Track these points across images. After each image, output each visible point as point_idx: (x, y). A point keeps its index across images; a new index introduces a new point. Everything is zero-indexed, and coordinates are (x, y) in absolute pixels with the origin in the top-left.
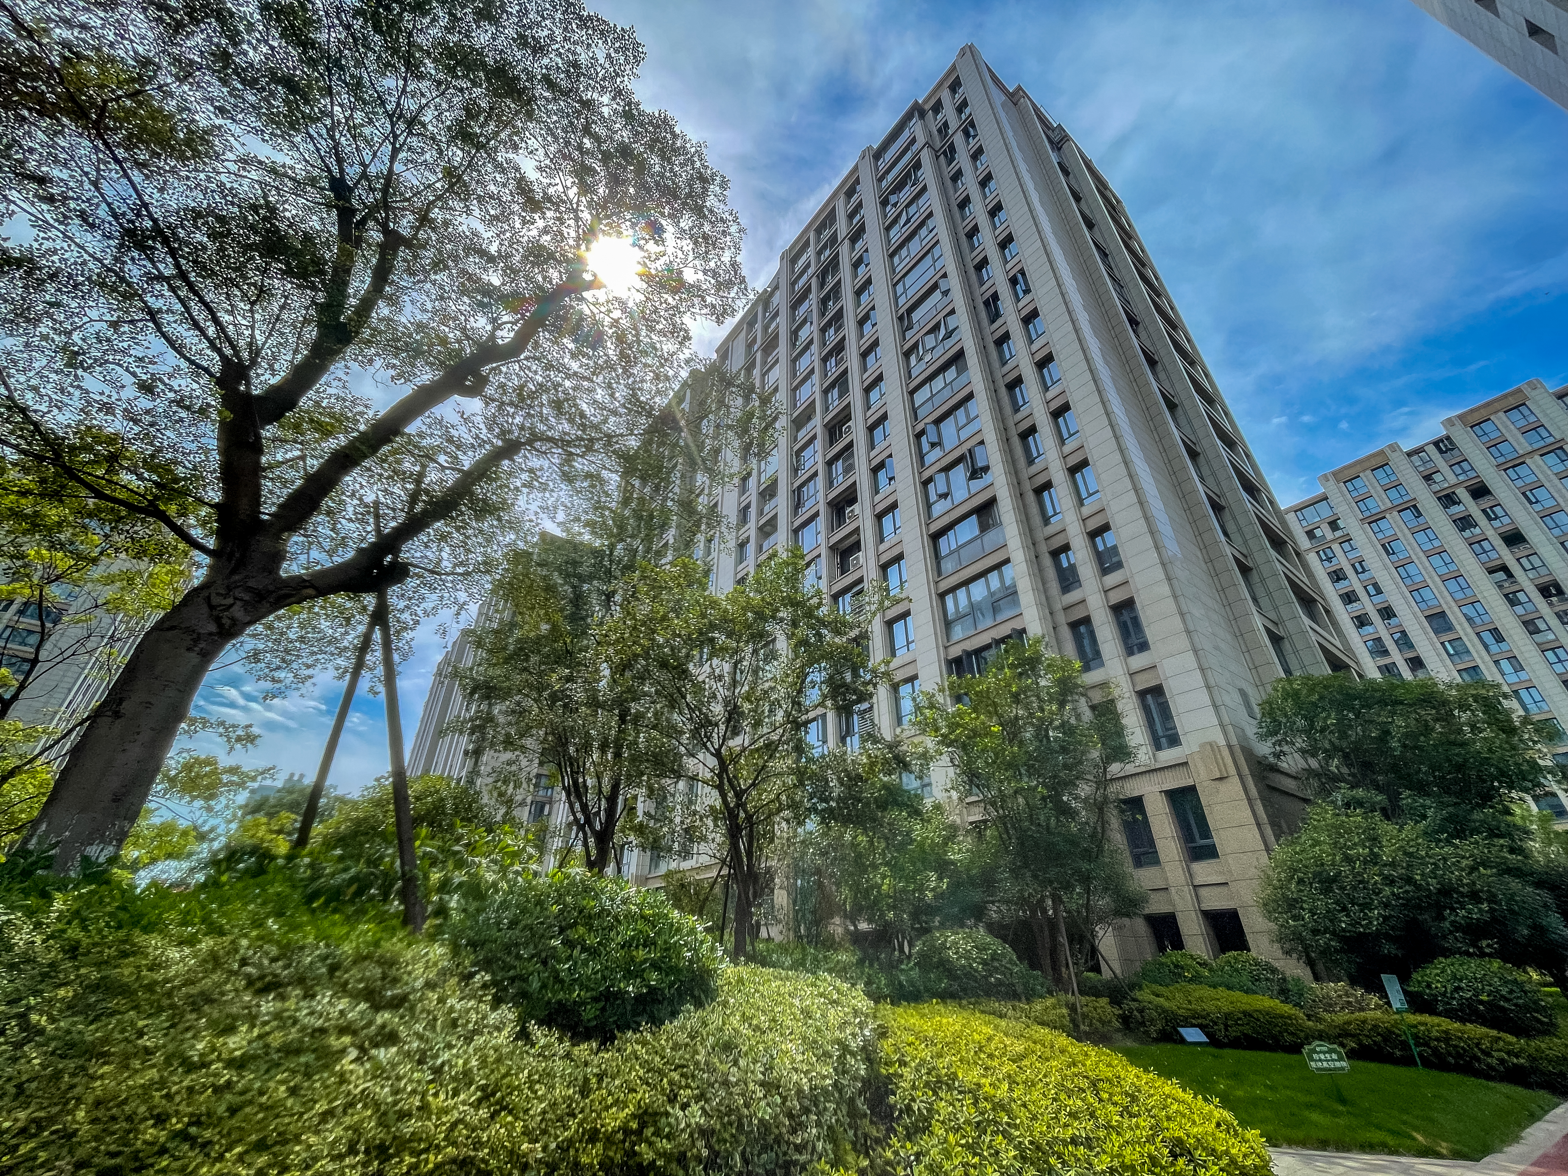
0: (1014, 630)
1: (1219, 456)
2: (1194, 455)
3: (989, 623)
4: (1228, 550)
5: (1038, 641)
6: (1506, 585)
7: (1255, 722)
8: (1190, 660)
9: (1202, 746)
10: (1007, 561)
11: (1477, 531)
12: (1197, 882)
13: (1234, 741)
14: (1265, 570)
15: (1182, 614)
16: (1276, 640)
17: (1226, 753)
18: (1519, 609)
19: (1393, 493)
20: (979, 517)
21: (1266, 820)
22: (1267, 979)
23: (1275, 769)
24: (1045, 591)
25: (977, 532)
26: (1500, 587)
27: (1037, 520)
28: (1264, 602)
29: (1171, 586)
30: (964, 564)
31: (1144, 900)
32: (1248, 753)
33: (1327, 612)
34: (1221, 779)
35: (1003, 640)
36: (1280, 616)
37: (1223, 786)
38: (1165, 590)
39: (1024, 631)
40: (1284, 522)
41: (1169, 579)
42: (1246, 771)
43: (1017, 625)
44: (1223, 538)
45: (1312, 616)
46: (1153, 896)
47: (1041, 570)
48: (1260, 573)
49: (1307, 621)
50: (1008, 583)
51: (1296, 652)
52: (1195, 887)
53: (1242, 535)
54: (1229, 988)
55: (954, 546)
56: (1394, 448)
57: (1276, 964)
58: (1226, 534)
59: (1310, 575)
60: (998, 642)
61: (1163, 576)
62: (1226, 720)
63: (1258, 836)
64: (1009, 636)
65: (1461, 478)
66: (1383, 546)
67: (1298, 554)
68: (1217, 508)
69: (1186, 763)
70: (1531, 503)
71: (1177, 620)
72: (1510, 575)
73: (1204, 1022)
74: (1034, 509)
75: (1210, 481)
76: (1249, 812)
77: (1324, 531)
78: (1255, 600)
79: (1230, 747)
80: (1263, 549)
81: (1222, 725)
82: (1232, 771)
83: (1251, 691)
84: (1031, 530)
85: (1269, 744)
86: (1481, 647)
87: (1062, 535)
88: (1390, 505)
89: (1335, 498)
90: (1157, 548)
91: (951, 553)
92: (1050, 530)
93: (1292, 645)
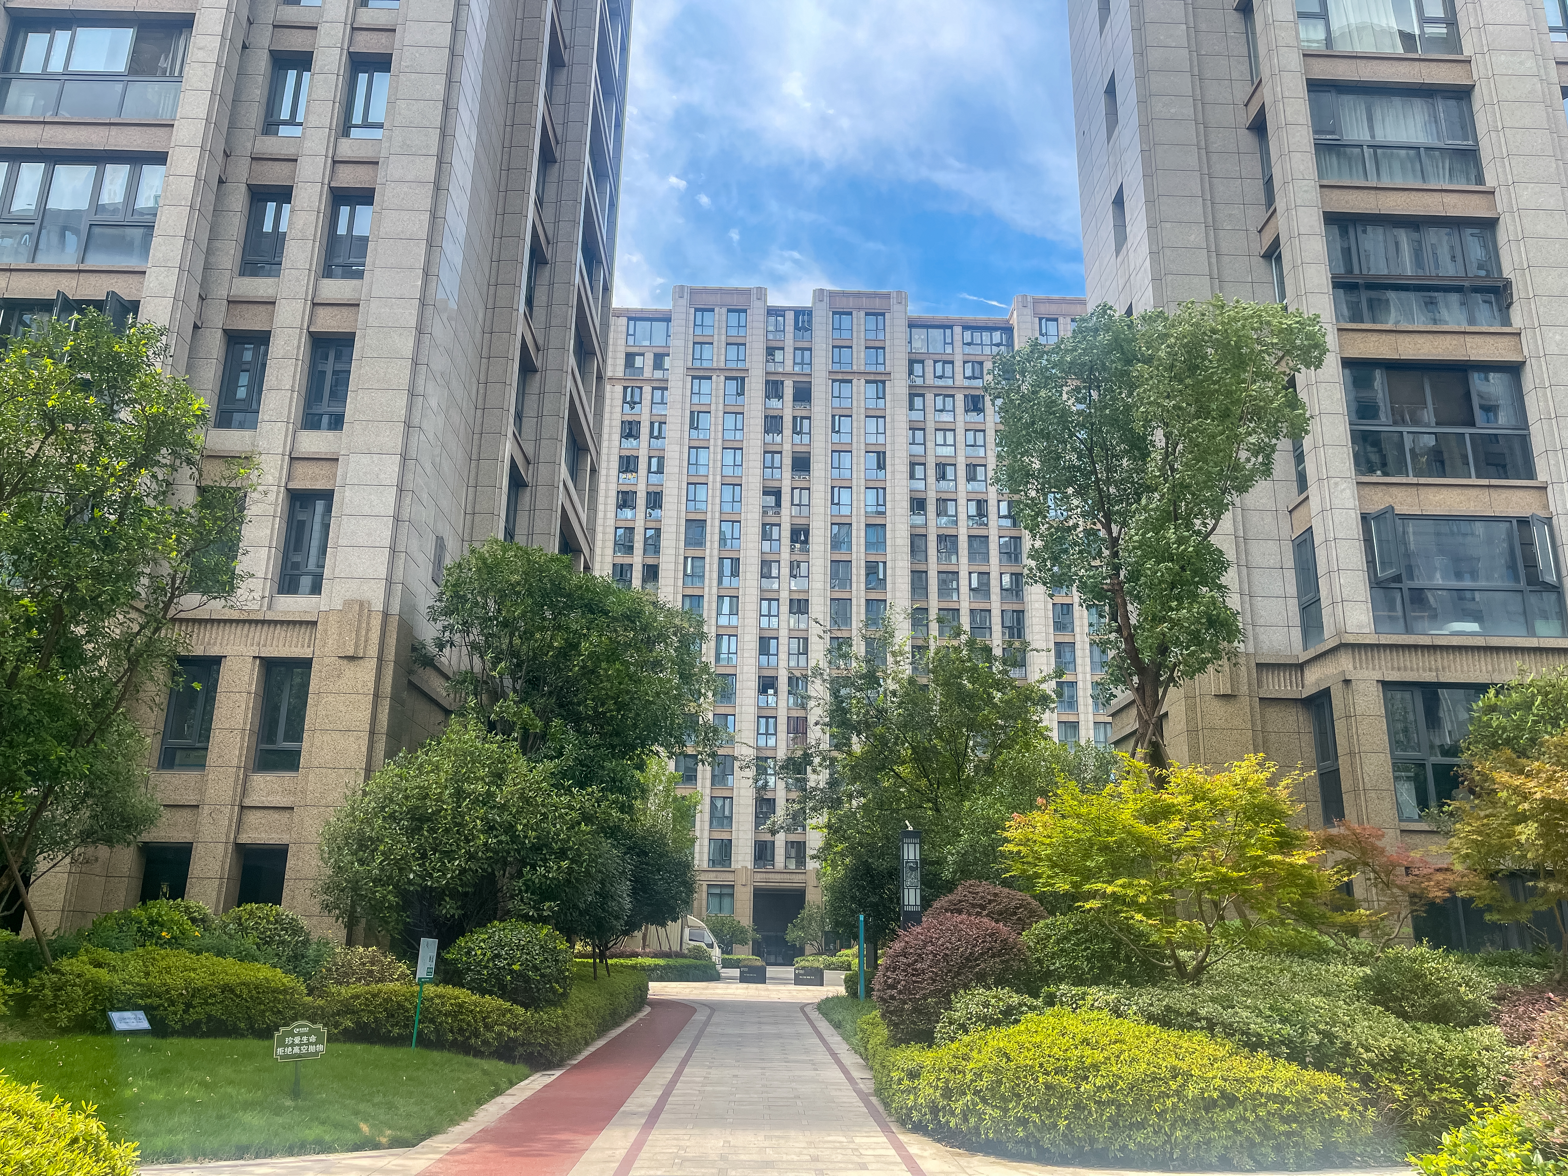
0: (112, 294)
1: (578, 181)
2: (547, 158)
3: (69, 260)
4: (521, 328)
5: (149, 337)
6: (770, 513)
7: (435, 590)
8: (391, 468)
9: (348, 603)
10: (160, 158)
11: (778, 439)
12: (247, 802)
13: (395, 609)
14: (551, 378)
15: (412, 394)
16: (517, 483)
17: (376, 623)
18: (766, 545)
19: (733, 351)
20: (138, 40)
21: (384, 729)
22: (282, 942)
23: (429, 662)
24: (210, 252)
25: (121, 66)
26: (765, 513)
27: (253, 114)
28: (529, 424)
29: (418, 342)
30: (64, 116)
31: (148, 819)
32: (406, 629)
33: (594, 471)
34: (351, 658)
35: (79, 305)
36: (537, 454)
37: (350, 670)
38: (407, 345)
39: (134, 306)
40: (605, 325)
41: (420, 331)
42: (391, 654)
43: (125, 289)
44: (522, 307)
45: (574, 471)
46: (166, 814)
47: (219, 209)
48: (543, 383)
49: (564, 472)
50: (144, 201)
51: (532, 510)
52: (242, 808)
53: (549, 315)
54: (220, 953)
55: (56, 65)
56: (761, 293)
57: (304, 922)
58: (529, 302)
59: (599, 414)
60: (69, 305)
61: (413, 323)
62: (399, 574)
63: (364, 749)
64: (99, 305)
65: (797, 369)
66: (692, 412)
67: (600, 378)
68: (538, 258)
69: (314, 623)
70: (833, 431)
71: (402, 401)
72: (778, 504)
73: (156, 1001)
74: (257, 90)
75: (548, 213)
76: (368, 714)
77: (644, 363)
78: (519, 417)
79: (386, 615)
80: (563, 349)
81: (390, 582)
82: (373, 651)
83: (452, 544)
84: (232, 126)
85: (439, 625)
86: (715, 575)
87: (286, 167)
88: (722, 365)
89: (677, 325)
90: (426, 274)
91: (45, 76)
92: (269, 145)
93: (534, 496)
